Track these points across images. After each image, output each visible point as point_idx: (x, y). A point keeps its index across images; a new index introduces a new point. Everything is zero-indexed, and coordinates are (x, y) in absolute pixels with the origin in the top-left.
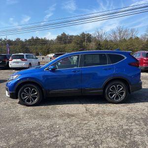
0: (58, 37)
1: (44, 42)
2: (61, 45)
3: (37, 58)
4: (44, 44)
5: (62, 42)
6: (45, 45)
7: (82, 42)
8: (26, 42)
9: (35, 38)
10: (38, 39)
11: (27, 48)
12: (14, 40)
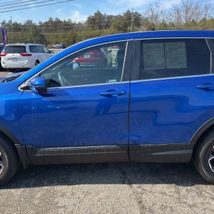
0: (89, 18)
1: (68, 26)
2: (94, 31)
3: (50, 52)
4: (68, 29)
5: (96, 27)
6: (70, 31)
7: (126, 26)
8: (41, 26)
9: (54, 20)
10: (58, 22)
11: (43, 36)
12: (23, 24)
